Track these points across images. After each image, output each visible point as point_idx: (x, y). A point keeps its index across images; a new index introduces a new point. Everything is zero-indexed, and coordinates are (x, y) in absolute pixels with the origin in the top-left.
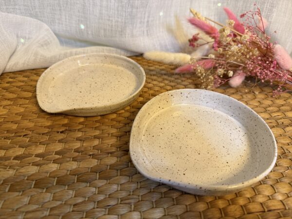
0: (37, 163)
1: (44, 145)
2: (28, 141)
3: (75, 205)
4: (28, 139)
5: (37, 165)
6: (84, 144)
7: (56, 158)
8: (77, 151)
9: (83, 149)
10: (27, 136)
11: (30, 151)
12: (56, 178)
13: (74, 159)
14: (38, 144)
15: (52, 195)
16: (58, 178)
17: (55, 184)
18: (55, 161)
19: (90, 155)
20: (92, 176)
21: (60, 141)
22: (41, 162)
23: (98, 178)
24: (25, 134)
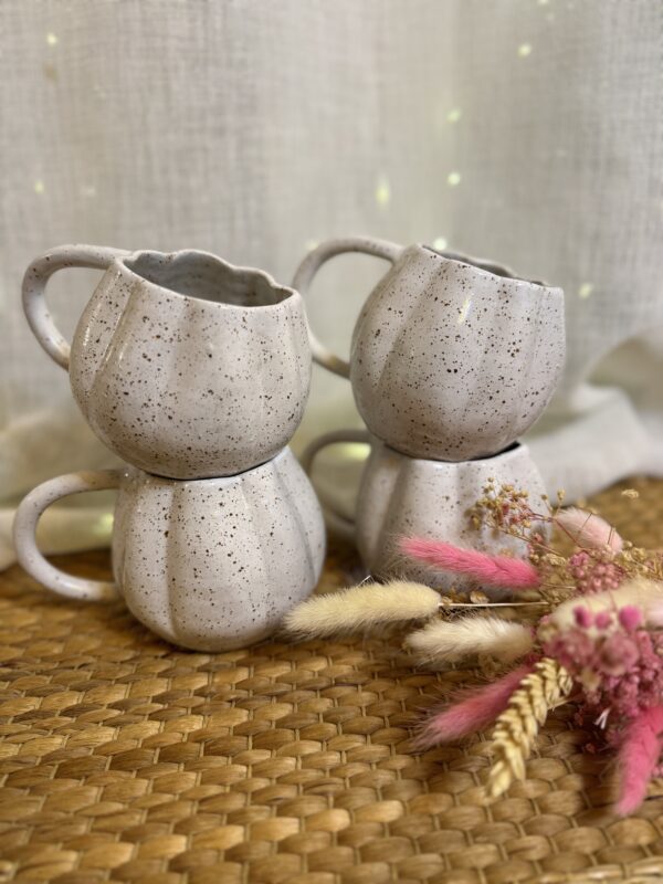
0: (114, 721)
1: (127, 683)
2: (92, 678)
3: (202, 801)
4: (90, 674)
5: (114, 725)
6: (216, 680)
7: (156, 709)
8: (200, 693)
9: (213, 689)
10: (87, 668)
11: (97, 696)
12: (158, 751)
13: (197, 711)
14: (113, 682)
15: (152, 782)
16: (162, 748)
17: (155, 762)
18: (153, 717)
19: (231, 701)
20: (240, 742)
21: (162, 675)
22: (123, 719)
23: (250, 747)
24: (82, 662)
